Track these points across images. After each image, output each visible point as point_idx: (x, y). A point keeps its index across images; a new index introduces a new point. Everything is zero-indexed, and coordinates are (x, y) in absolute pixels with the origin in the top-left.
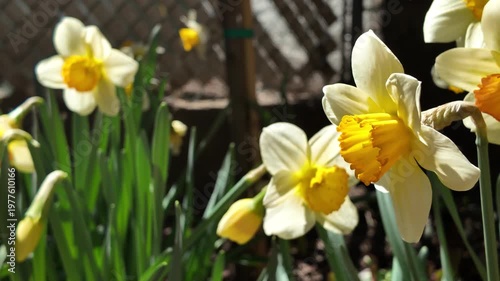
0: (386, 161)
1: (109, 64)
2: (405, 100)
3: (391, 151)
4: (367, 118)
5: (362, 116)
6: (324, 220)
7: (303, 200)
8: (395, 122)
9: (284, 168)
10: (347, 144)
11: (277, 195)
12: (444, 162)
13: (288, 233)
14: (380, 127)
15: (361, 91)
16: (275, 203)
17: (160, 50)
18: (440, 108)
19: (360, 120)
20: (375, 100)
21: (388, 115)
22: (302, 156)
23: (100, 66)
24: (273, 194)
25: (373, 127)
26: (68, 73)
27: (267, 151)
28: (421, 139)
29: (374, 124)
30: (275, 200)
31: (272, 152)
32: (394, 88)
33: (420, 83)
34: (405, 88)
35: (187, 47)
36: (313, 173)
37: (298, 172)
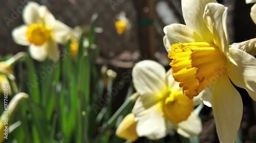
0: (203, 78)
1: (54, 30)
2: (216, 27)
3: (208, 71)
4: (189, 45)
5: (185, 44)
6: (177, 127)
7: (162, 114)
8: (213, 48)
9: (149, 91)
10: (177, 67)
11: (143, 109)
12: (251, 79)
13: (154, 135)
14: (198, 51)
15: (189, 28)
16: (142, 113)
17: (99, 30)
18: (252, 41)
19: (183, 46)
20: (199, 34)
21: (208, 44)
22: (162, 84)
23: (49, 32)
24: (140, 108)
25: (192, 51)
26: (30, 35)
27: (138, 79)
28: (232, 60)
29: (193, 49)
30: (141, 112)
31: (141, 80)
32: (209, 18)
33: (226, 8)
34: (216, 16)
35: (120, 31)
36: (168, 94)
37: (159, 94)
